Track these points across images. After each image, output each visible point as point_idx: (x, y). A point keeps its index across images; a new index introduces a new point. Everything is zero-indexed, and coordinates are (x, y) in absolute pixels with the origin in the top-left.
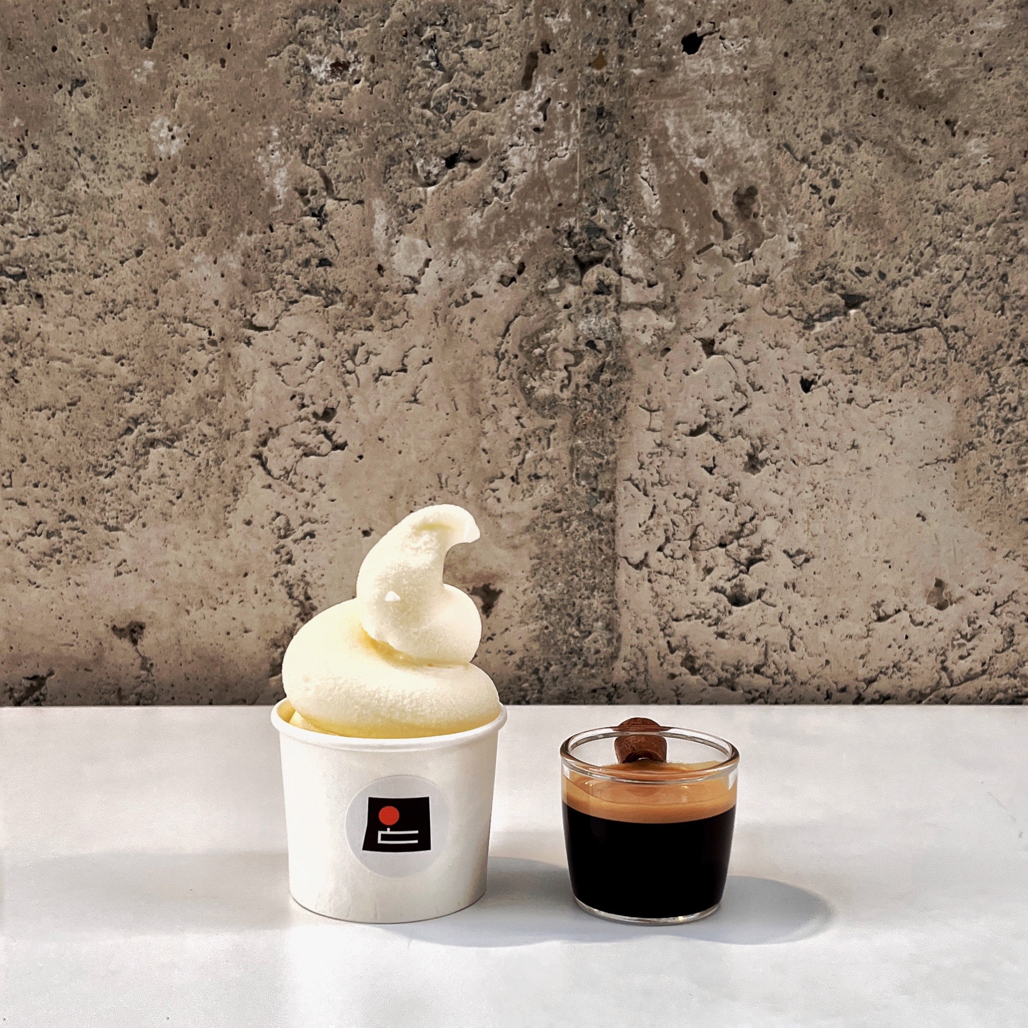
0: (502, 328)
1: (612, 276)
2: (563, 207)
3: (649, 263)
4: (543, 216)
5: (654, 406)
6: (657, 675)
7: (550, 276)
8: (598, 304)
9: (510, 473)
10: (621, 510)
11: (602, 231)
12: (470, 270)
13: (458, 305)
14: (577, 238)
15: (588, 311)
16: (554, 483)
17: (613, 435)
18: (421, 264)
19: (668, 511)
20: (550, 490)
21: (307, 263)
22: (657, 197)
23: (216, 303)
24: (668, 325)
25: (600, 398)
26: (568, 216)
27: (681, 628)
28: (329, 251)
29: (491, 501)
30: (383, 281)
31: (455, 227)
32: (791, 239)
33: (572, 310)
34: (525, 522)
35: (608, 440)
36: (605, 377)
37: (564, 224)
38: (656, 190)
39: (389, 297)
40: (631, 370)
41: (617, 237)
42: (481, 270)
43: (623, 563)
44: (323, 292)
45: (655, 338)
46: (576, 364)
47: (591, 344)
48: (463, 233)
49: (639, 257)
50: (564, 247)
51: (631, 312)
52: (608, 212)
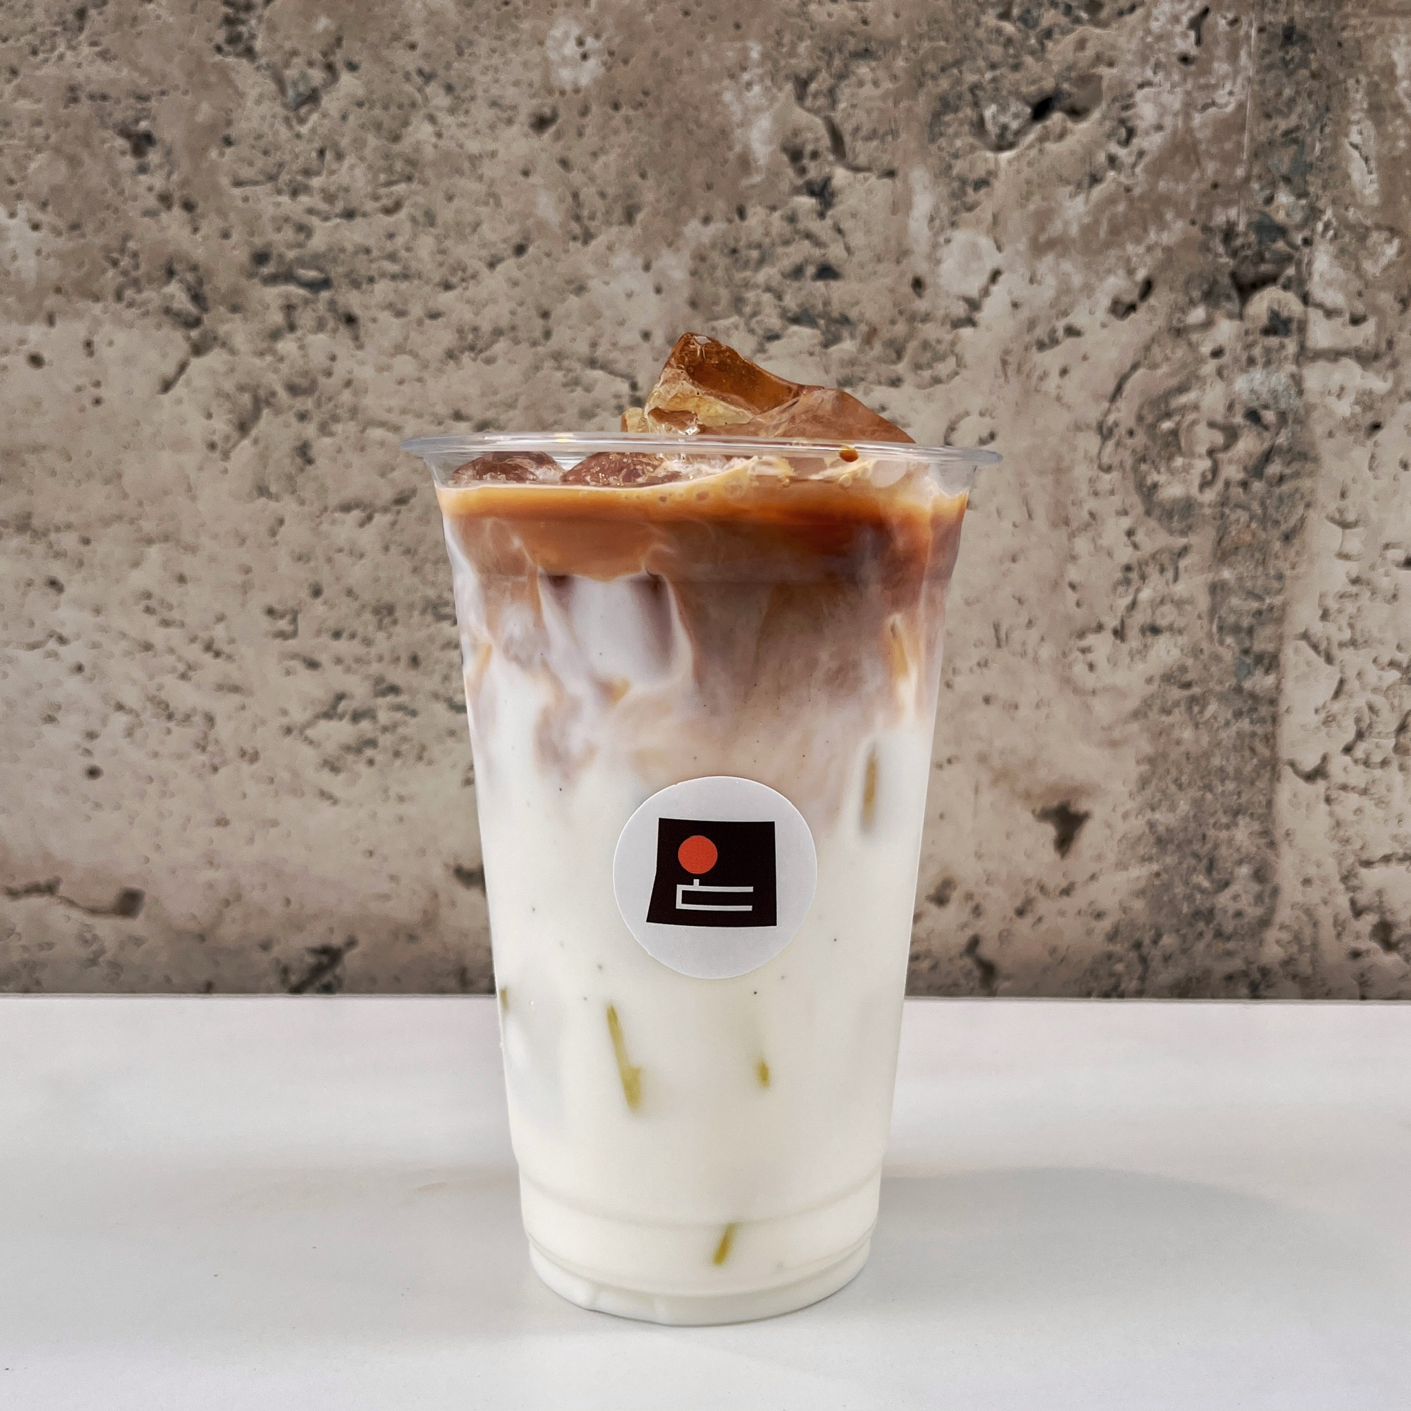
0: (1111, 387)
1: (1291, 304)
2: (1220, 191)
3: (1357, 285)
4: (1187, 204)
5: (1351, 517)
6: (1333, 951)
7: (1192, 303)
8: (1267, 351)
9: (1112, 622)
10: (1289, 685)
11: (1281, 231)
12: (1065, 289)
13: (1041, 346)
14: (1239, 242)
15: (1251, 361)
16: (1182, 640)
17: (1281, 564)
18: (984, 278)
19: (1363, 688)
20: (1176, 653)
21: (797, 272)
22: (1374, 176)
23: (646, 336)
24: (1378, 384)
25: (1263, 504)
26: (1227, 204)
27: (1373, 878)
28: (835, 253)
29: (1079, 669)
30: (921, 305)
31: (1043, 218)
33: (1226, 359)
34: (1133, 703)
35: (1272, 572)
36: (1274, 468)
37: (1219, 218)
38: (1373, 164)
39: (930, 331)
40: (1316, 460)
41: (1307, 242)
42: (1081, 290)
43: (1287, 772)
44: (822, 322)
45: (1358, 409)
46: (1227, 447)
47: (1253, 416)
48: (1055, 228)
49: (1339, 273)
50: (1217, 255)
51: (1321, 364)
52: (1292, 199)
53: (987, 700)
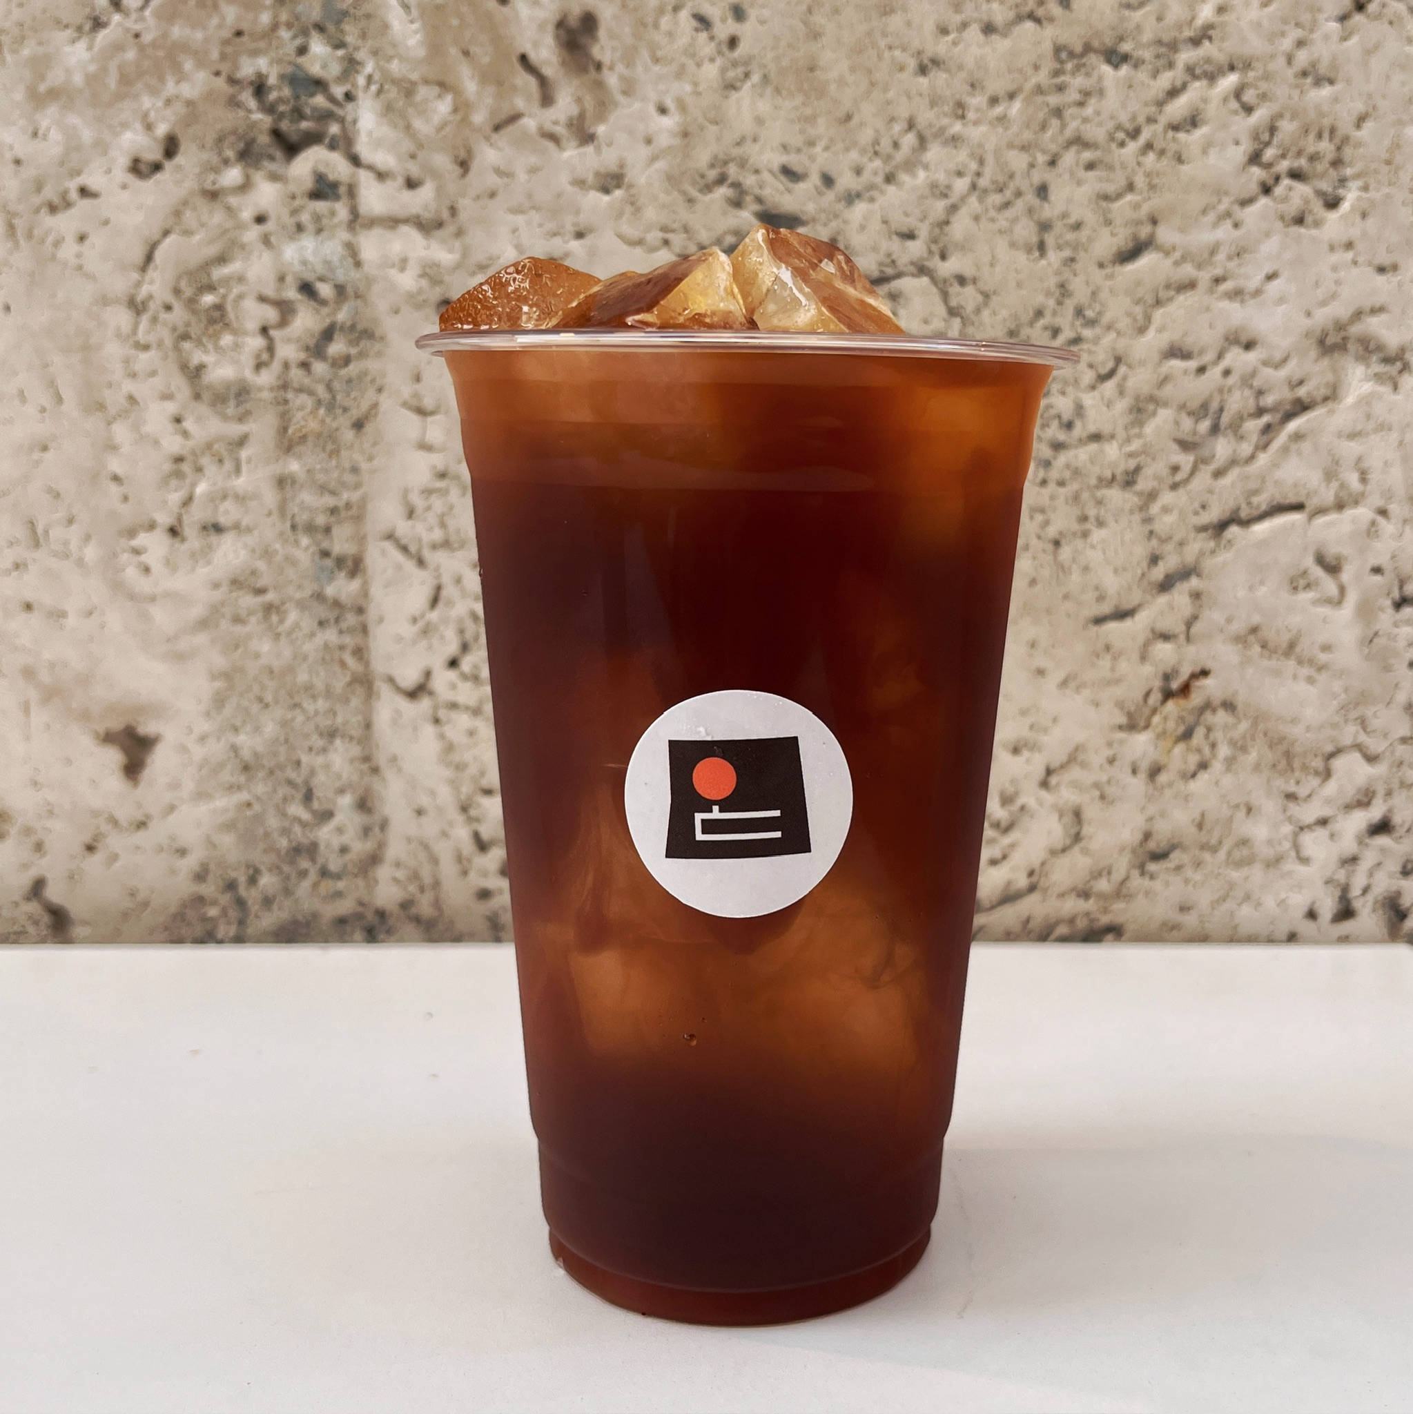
0: (138, 255)
1: (336, 165)
2: (245, 39)
3: (407, 145)
4: (208, 53)
5: (428, 403)
6: (457, 893)
7: (226, 162)
8: (317, 218)
9: (166, 520)
10: (376, 591)
11: (319, 84)
12: (73, 145)
13: (53, 209)
14: (273, 96)
15: (300, 228)
16: (250, 540)
17: (357, 456)
19: (462, 593)
20: (243, 554)
22: (416, 26)
25: (329, 388)
26: (254, 53)
29: (131, 573)
31: (40, 65)
32: (663, 110)
33: (270, 226)
34: (197, 612)
35: (347, 465)
36: (337, 348)
37: (248, 68)
38: (415, 12)
40: (382, 338)
41: (348, 96)
42: (94, 147)
43: (384, 690)
45: (422, 281)
46: (283, 323)
47: (307, 289)
48: (56, 76)
49: (386, 131)
50: (250, 111)
51: (377, 232)
52: (329, 49)
53: (29, 607)
